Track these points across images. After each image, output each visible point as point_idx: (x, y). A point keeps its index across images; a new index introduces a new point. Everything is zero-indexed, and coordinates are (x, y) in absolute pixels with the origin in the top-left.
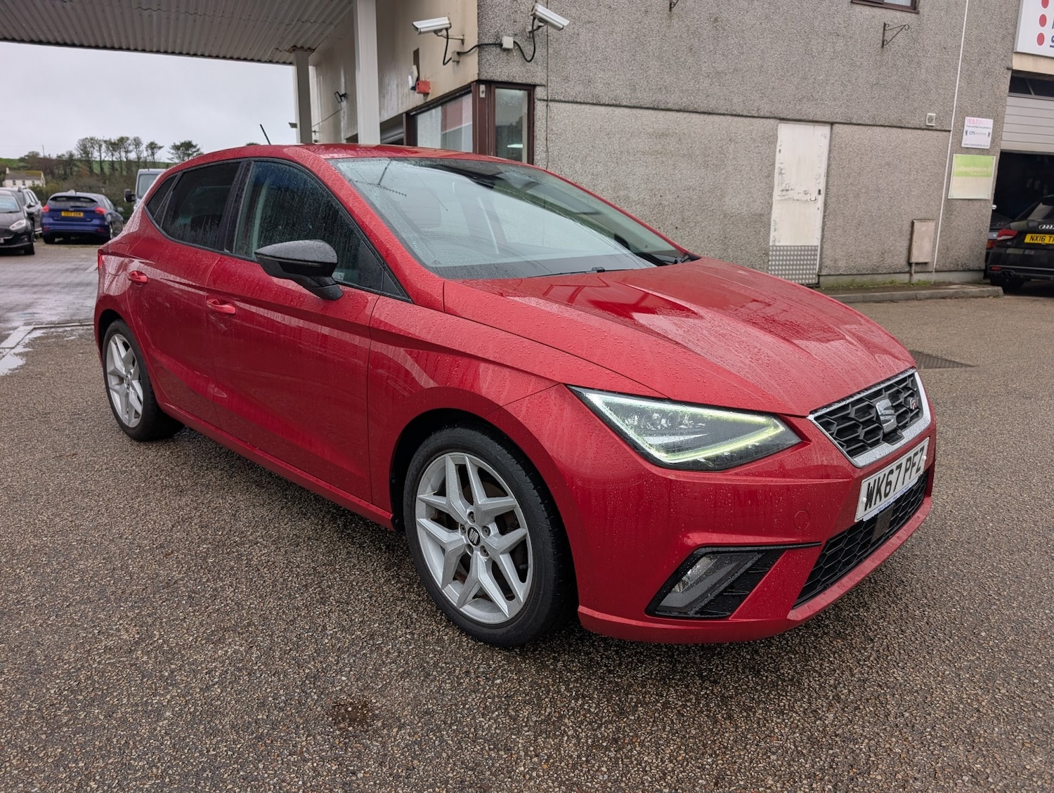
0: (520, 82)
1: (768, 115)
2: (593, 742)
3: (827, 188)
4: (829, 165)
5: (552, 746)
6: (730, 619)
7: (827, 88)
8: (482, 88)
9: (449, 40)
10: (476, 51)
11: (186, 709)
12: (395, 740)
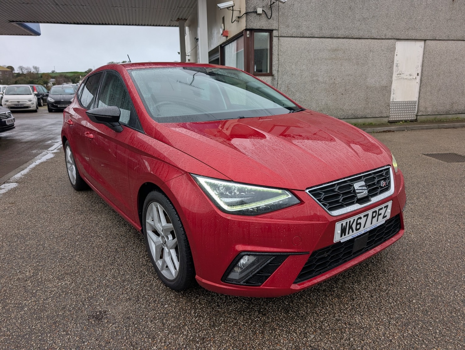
0: (265, 29)
1: (390, 37)
2: (193, 338)
3: (422, 72)
4: (423, 61)
5: (174, 338)
6: (261, 286)
7: (423, 23)
8: (248, 32)
9: (234, 11)
10: (245, 15)
11: (33, 308)
12: (109, 329)
